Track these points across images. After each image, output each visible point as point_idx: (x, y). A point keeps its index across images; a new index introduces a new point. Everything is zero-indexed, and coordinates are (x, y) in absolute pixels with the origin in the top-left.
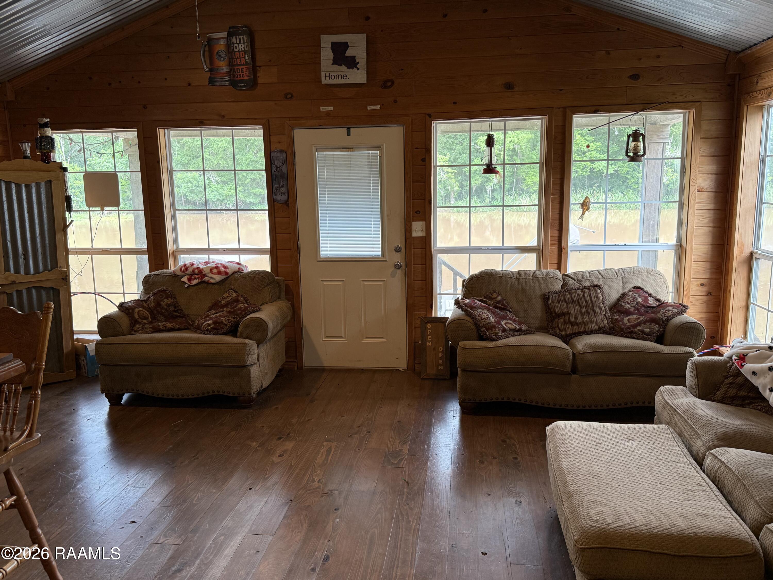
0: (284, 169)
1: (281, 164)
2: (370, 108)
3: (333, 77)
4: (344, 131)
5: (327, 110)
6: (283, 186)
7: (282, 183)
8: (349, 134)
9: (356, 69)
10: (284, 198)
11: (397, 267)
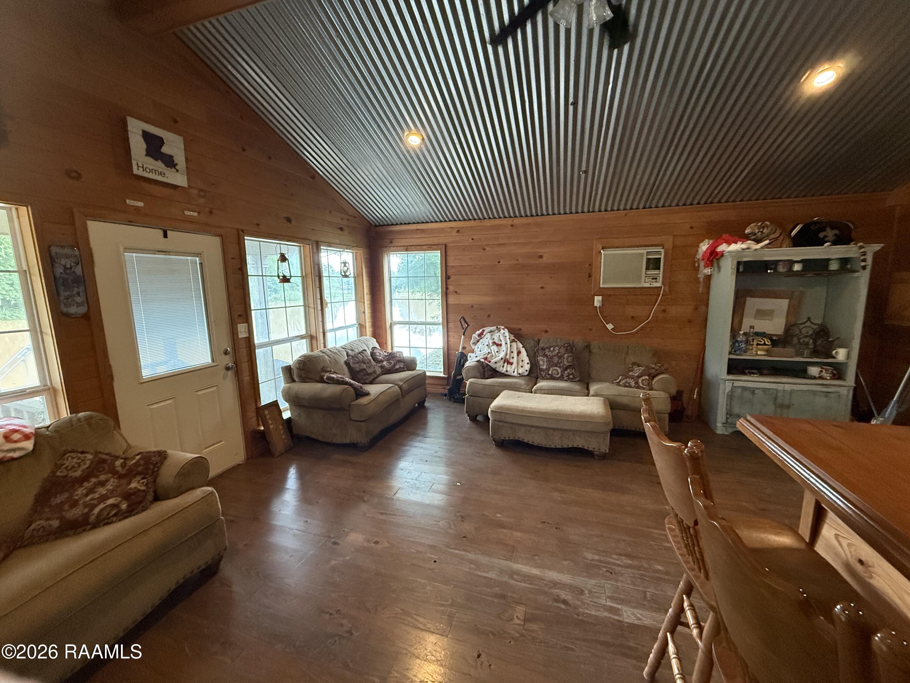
0: (78, 270)
1: (73, 264)
2: (187, 213)
3: (148, 170)
4: (161, 233)
5: (136, 204)
6: (78, 294)
7: (76, 289)
8: (165, 236)
9: (175, 170)
10: (83, 310)
11: (228, 369)
